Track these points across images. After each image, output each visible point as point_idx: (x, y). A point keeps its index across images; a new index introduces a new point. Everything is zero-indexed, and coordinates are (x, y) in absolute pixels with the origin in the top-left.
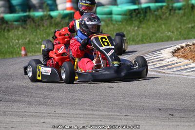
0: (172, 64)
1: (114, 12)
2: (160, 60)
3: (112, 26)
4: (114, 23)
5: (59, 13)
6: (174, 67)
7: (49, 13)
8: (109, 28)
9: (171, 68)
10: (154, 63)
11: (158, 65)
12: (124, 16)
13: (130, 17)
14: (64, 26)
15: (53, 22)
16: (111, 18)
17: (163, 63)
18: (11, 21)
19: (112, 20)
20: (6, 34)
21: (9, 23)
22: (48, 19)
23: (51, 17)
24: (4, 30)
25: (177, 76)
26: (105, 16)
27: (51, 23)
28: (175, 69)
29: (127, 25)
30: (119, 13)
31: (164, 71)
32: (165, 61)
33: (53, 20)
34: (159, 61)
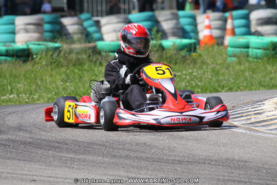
0: (271, 120)
1: (251, 45)
2: (258, 114)
3: (247, 65)
4: (251, 59)
5: (174, 43)
6: (272, 124)
7: (159, 42)
8: (242, 67)
9: (268, 125)
10: (249, 117)
11: (253, 120)
12: (265, 51)
13: (273, 52)
14: (178, 61)
15: (164, 55)
16: (248, 52)
17: (261, 118)
18: (106, 52)
19: (248, 56)
20: (96, 69)
21: (103, 54)
22: (157, 51)
23: (162, 48)
24: (95, 62)
25: (271, 136)
26: (238, 50)
27: (161, 57)
28: (272, 127)
29: (268, 63)
30: (258, 46)
31: (257, 129)
32: (264, 114)
33: (165, 52)
34: (255, 114)
